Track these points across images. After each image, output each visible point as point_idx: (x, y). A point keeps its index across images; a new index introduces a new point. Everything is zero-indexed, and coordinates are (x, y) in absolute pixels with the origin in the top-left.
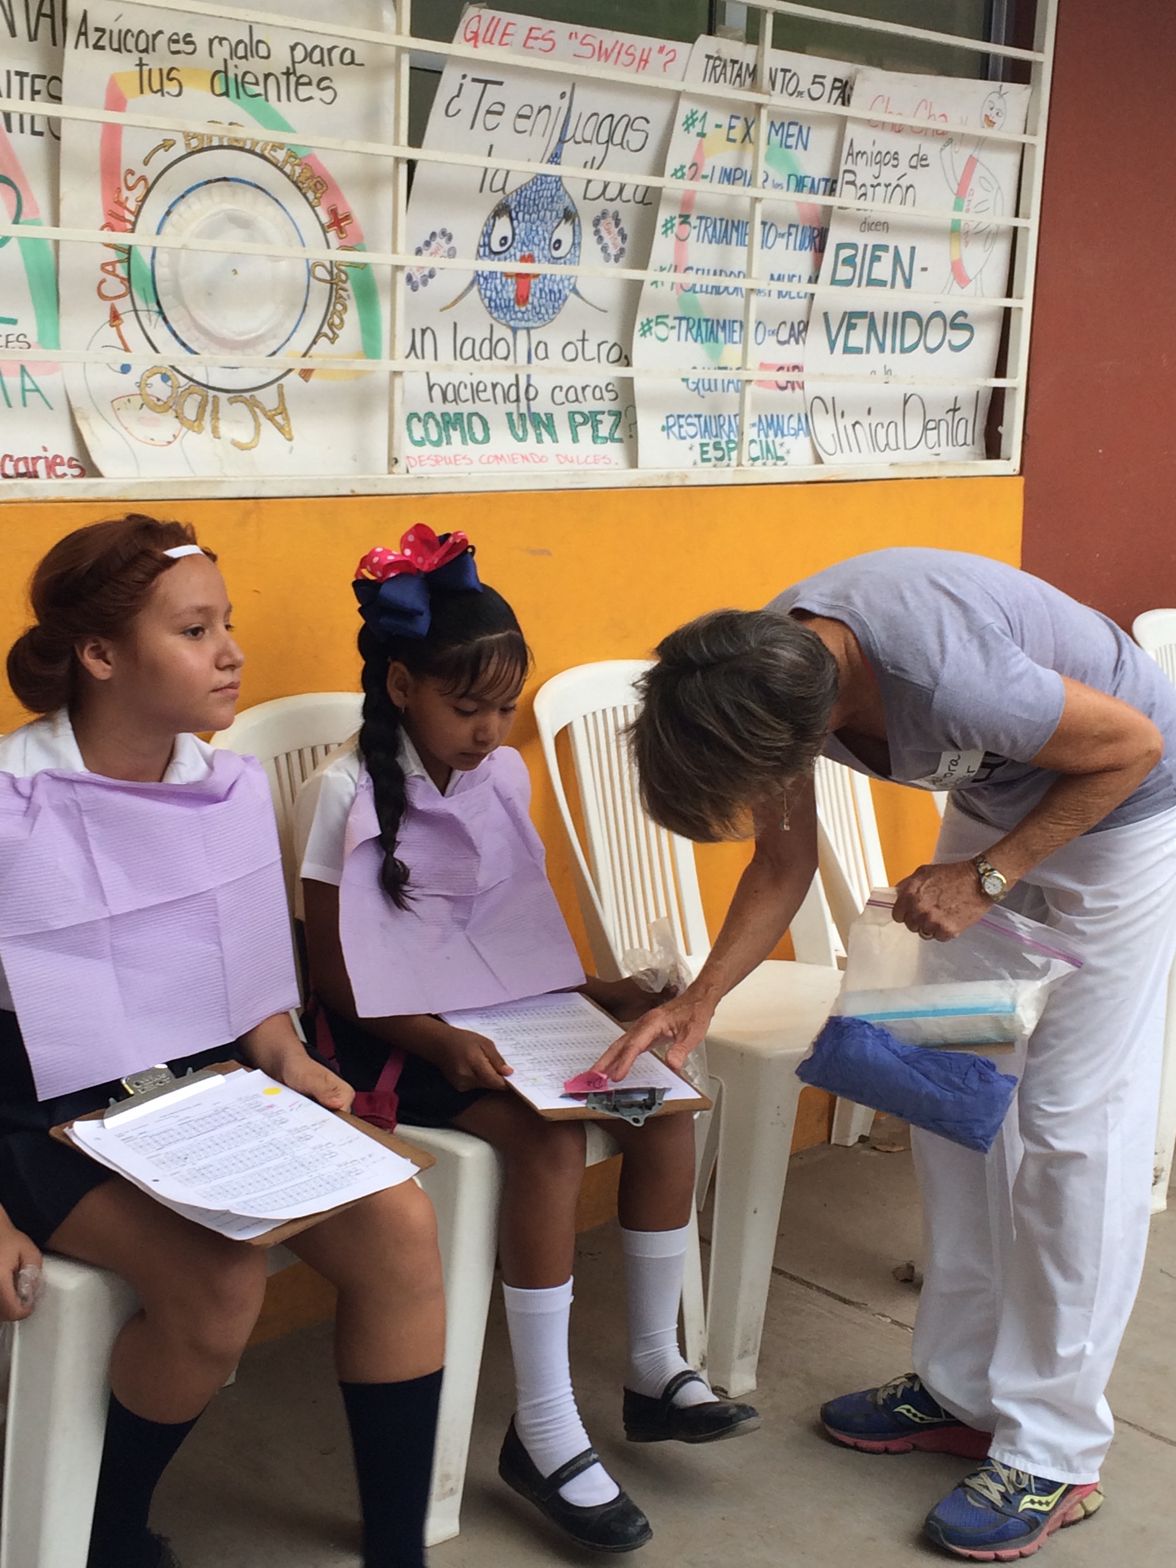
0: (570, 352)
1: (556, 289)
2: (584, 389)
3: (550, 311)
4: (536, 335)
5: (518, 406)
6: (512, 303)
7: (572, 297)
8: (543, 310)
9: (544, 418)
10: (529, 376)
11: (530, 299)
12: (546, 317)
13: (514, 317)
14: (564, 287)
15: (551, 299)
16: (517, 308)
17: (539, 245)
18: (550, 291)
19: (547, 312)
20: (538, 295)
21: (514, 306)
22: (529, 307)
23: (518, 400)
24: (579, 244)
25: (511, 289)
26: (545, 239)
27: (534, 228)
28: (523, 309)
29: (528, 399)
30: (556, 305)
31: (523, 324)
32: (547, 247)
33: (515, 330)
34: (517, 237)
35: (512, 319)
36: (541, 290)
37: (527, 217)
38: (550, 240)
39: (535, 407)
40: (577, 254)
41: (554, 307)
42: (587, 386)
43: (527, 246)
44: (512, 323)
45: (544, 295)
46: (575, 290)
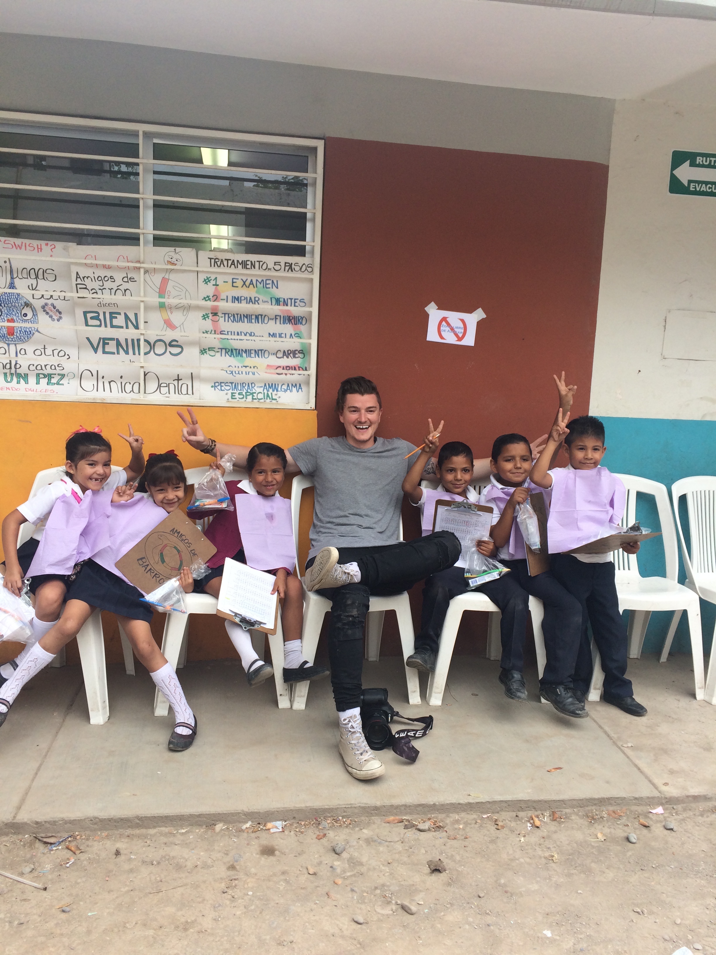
0: (38, 353)
1: (28, 330)
2: (45, 366)
3: (26, 338)
4: (19, 347)
5: (10, 371)
6: (6, 335)
7: (37, 333)
8: (22, 338)
9: (23, 375)
10: (16, 361)
11: (15, 334)
12: (24, 340)
13: (8, 340)
14: (32, 330)
15: (26, 334)
16: (9, 337)
17: (16, 315)
18: (25, 331)
19: (24, 338)
20: (19, 332)
21: (7, 336)
22: (15, 337)
23: (10, 368)
24: (37, 315)
25: (4, 330)
26: (18, 313)
27: (11, 309)
28: (12, 337)
29: (16, 368)
30: (29, 336)
31: (12, 342)
32: (20, 316)
33: (8, 345)
34: (3, 312)
35: (6, 340)
36: (20, 331)
37: (6, 305)
38: (21, 313)
39: (18, 371)
40: (37, 318)
41: (27, 337)
42: (47, 365)
43: (10, 316)
44: (7, 342)
45: (22, 332)
46: (37, 331)
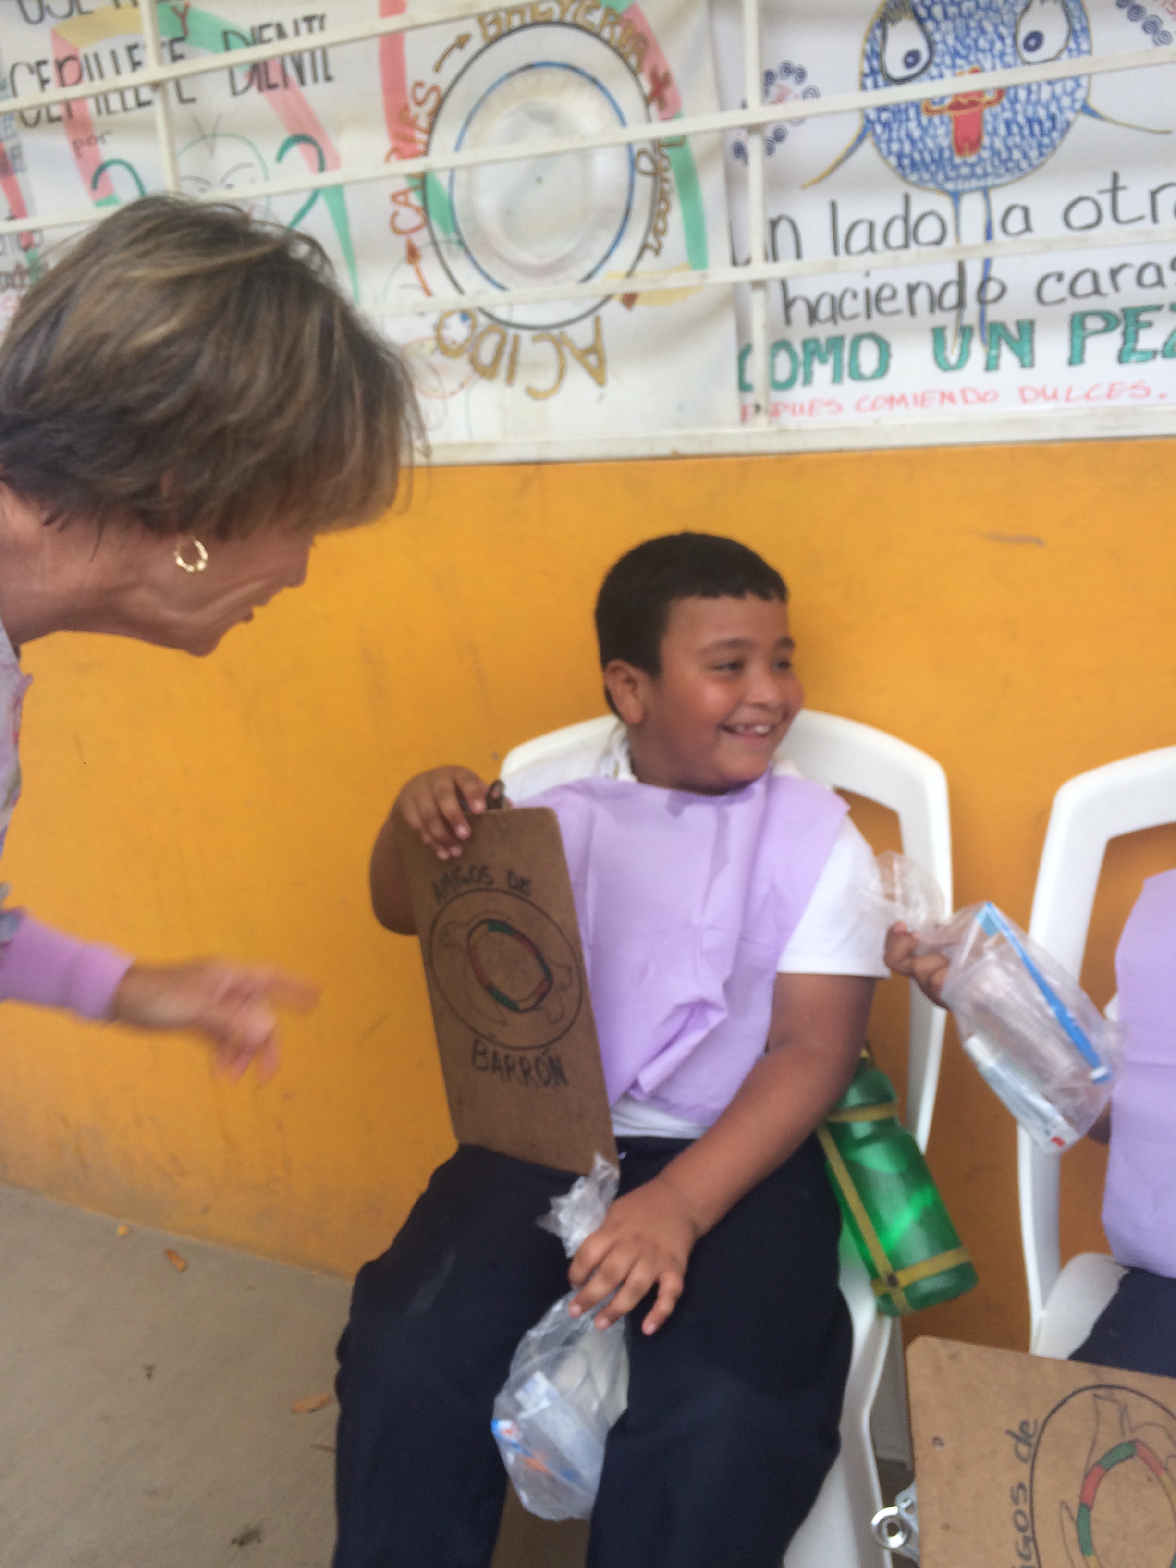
0: (1083, 214)
1: (1042, 113)
2: (1114, 273)
3: (1034, 154)
4: (1000, 200)
5: (960, 317)
6: (947, 154)
7: (1082, 122)
8: (1017, 155)
9: (1013, 330)
10: (987, 264)
11: (986, 141)
12: (1024, 164)
13: (952, 174)
14: (1060, 109)
15: (1032, 134)
16: (958, 160)
17: (991, 50)
18: (1030, 121)
19: (1025, 156)
20: (1002, 130)
21: (951, 159)
22: (985, 154)
23: (961, 304)
24: (1086, 30)
25: (941, 131)
26: (1002, 38)
27: (973, 24)
28: (972, 159)
29: (982, 301)
30: (1046, 141)
31: (974, 183)
32: (1009, 50)
33: (956, 197)
34: (940, 47)
35: (947, 179)
36: (1008, 124)
37: (952, 10)
38: (1015, 37)
39: (994, 313)
40: (1084, 46)
41: (1040, 145)
42: (1122, 267)
43: (966, 58)
44: (950, 186)
45: (1015, 129)
46: (1087, 110)
